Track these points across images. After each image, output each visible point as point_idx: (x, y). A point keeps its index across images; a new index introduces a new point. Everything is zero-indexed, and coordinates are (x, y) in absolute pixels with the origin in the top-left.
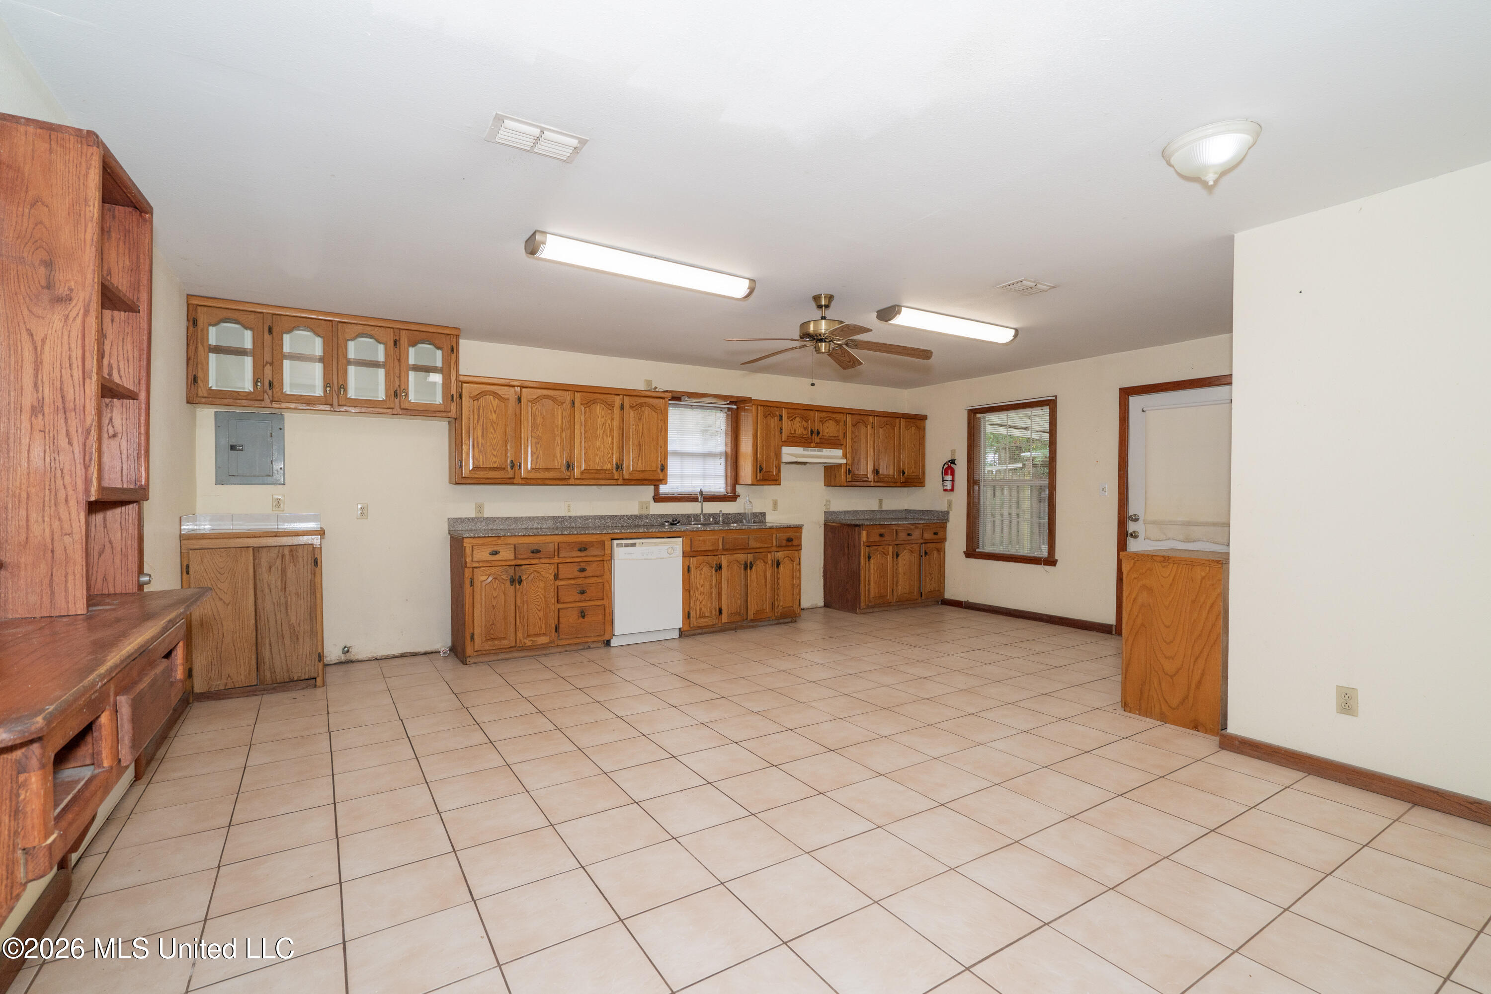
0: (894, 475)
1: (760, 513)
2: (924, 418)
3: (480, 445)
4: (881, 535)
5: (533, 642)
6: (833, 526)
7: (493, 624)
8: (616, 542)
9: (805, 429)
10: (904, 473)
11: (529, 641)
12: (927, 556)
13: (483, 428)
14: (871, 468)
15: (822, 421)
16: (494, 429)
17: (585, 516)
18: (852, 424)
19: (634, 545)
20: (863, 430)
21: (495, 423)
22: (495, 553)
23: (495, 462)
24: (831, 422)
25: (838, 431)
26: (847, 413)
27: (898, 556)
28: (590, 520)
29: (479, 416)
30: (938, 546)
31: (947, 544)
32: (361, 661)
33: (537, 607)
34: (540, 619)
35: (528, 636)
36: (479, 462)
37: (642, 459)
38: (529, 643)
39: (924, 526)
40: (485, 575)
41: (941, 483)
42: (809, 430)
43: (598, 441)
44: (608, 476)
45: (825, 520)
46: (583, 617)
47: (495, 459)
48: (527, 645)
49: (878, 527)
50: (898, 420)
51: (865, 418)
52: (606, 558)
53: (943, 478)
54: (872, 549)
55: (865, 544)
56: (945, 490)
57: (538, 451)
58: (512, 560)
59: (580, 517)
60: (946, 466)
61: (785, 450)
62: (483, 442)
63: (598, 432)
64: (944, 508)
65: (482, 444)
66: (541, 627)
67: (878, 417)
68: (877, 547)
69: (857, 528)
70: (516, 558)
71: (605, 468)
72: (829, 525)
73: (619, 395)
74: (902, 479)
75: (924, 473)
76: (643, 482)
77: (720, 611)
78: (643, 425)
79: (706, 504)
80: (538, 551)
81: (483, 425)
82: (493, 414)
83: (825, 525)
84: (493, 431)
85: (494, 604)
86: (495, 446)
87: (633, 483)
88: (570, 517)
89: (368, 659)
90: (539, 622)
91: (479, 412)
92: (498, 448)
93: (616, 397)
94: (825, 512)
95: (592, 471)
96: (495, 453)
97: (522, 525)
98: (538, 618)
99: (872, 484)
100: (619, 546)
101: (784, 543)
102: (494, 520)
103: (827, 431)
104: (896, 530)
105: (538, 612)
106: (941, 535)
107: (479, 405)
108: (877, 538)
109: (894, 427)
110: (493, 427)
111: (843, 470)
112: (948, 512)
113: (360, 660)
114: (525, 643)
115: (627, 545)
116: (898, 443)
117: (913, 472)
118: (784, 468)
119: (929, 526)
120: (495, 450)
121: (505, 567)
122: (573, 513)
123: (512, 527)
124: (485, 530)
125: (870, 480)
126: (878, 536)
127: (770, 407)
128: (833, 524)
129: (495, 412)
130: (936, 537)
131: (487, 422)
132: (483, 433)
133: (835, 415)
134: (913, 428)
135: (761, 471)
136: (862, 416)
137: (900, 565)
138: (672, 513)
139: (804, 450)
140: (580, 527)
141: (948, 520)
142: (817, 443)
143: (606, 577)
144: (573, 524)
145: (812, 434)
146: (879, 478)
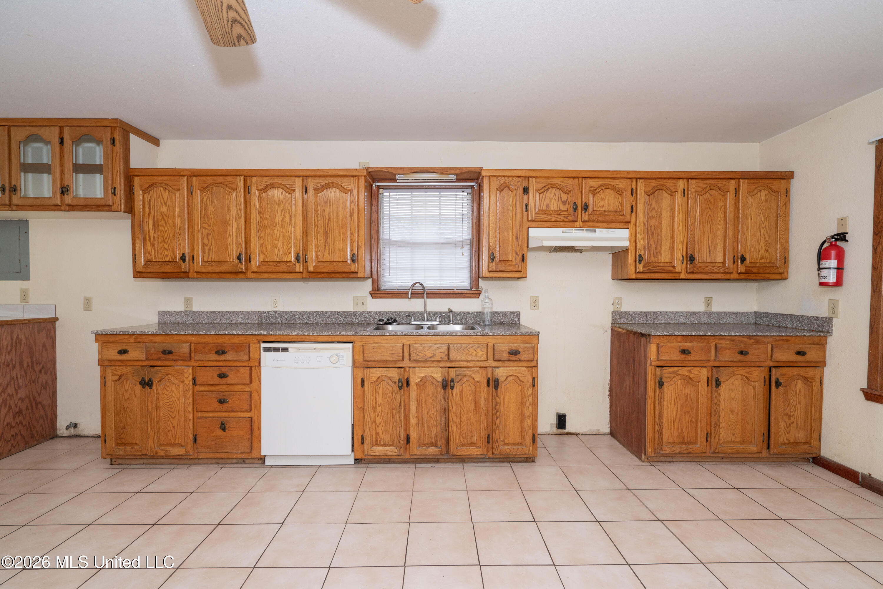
0: (724, 263)
1: (512, 313)
2: (789, 176)
3: (152, 239)
4: (685, 352)
5: (166, 451)
6: (619, 332)
7: (124, 428)
8: (263, 345)
9: (564, 203)
10: (743, 259)
11: (162, 450)
12: (781, 388)
13: (154, 220)
14: (678, 253)
15: (594, 192)
16: (165, 222)
17: (291, 312)
18: (645, 192)
19: (286, 350)
20: (666, 199)
21: (166, 215)
22: (123, 352)
23: (167, 256)
24: (609, 191)
25: (621, 204)
26: (637, 179)
27: (718, 384)
28: (297, 316)
29: (150, 209)
30: (808, 372)
31: (827, 370)
32: (88, 437)
33: (171, 413)
34: (174, 427)
35: (161, 445)
36: (151, 256)
37: (329, 250)
38: (161, 453)
39: (777, 341)
40: (117, 375)
41: (816, 273)
42: (571, 204)
43: (276, 231)
44: (288, 269)
45: (612, 324)
46: (224, 430)
47: (166, 253)
48: (159, 454)
49: (679, 339)
50: (732, 183)
51: (670, 184)
52: (252, 363)
53: (819, 264)
54: (665, 371)
55: (653, 364)
56: (822, 284)
57: (210, 243)
58: (144, 361)
59: (287, 313)
60: (826, 245)
61: (534, 232)
62: (155, 235)
63: (277, 220)
64: (823, 312)
65: (154, 238)
66: (175, 437)
67: (694, 181)
68: (676, 369)
69: (643, 339)
70: (147, 359)
71: (285, 260)
72: (616, 331)
73: (300, 176)
74: (742, 268)
75: (785, 260)
76: (334, 275)
77: (408, 439)
78: (330, 209)
79: (429, 301)
80: (170, 352)
81: (154, 217)
82: (164, 206)
83: (612, 329)
84: (164, 225)
85: (126, 406)
86: (166, 239)
87: (321, 276)
88: (276, 312)
89: (92, 436)
90: (173, 431)
91: (150, 204)
92: (169, 241)
93: (296, 179)
94: (613, 313)
95: (271, 264)
96: (166, 246)
97: (226, 319)
98: (171, 426)
99: (683, 276)
100: (268, 350)
101: (506, 356)
102: (200, 313)
103: (602, 203)
104: (716, 345)
105: (172, 419)
106: (812, 355)
107: (149, 198)
108: (676, 356)
109: (725, 193)
110: (164, 219)
111: (631, 257)
112: (829, 320)
113: (86, 435)
114: (156, 453)
115: (276, 350)
116: (732, 216)
117: (762, 258)
118: (530, 256)
119: (788, 341)
120: (166, 243)
121: (137, 367)
122: (281, 308)
123: (216, 322)
124: (191, 323)
125: (678, 270)
126: (678, 352)
127: (508, 177)
128: (620, 330)
129: (166, 204)
130: (800, 358)
131: (157, 215)
132: (154, 226)
133: (614, 182)
134: (764, 193)
135: (492, 260)
136: (665, 181)
137: (722, 398)
138: (393, 311)
139: (563, 232)
140: (286, 324)
141: (829, 332)
142: (584, 222)
143: (254, 385)
144: (279, 320)
145: (575, 209)
146: (694, 267)
